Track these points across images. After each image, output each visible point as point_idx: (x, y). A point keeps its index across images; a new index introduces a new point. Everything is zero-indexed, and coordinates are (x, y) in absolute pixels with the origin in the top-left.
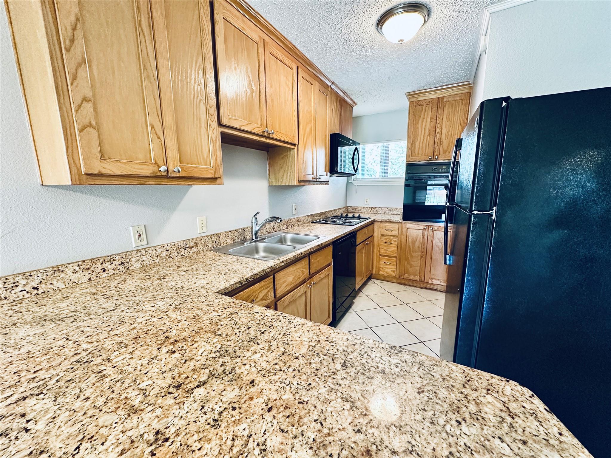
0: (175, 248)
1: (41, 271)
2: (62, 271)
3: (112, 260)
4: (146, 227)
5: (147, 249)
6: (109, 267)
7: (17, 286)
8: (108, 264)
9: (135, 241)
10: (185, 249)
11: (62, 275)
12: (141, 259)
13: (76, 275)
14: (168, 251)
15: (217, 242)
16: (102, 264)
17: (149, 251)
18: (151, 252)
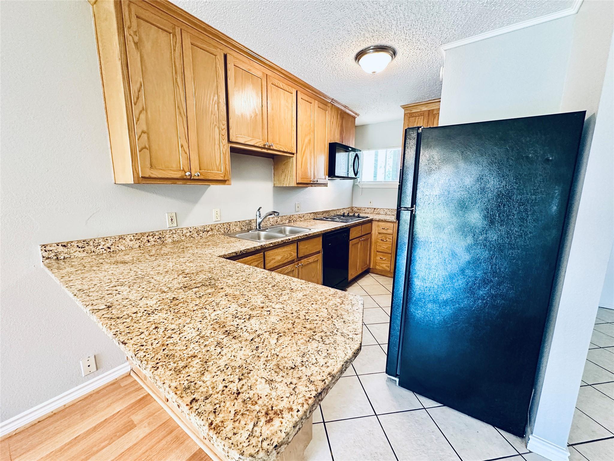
0: (196, 231)
1: (112, 237)
2: (124, 239)
3: (154, 235)
4: (177, 214)
5: (176, 230)
6: (152, 239)
7: (100, 245)
8: (151, 237)
9: (169, 223)
10: (203, 232)
11: (124, 241)
12: (172, 236)
13: (132, 242)
14: (191, 232)
15: (228, 229)
16: (147, 237)
17: (178, 231)
18: (179, 232)
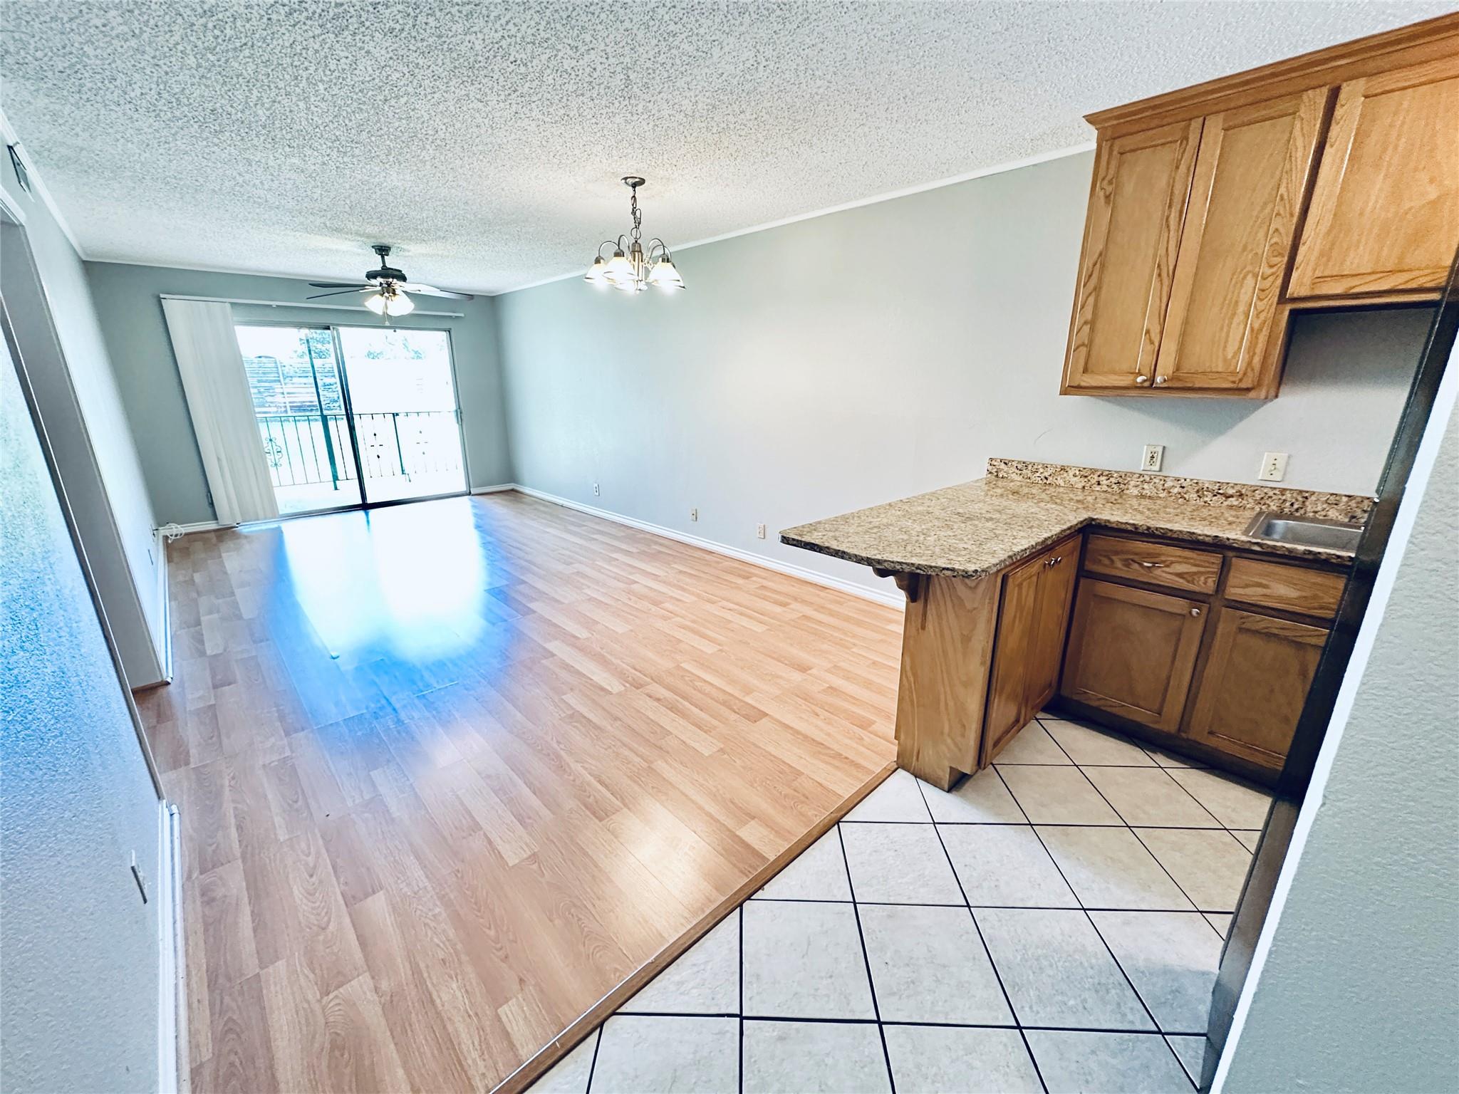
0: (1197, 488)
1: (1054, 466)
2: (1067, 471)
3: (1110, 475)
4: (1167, 449)
5: (1154, 477)
6: (1105, 482)
7: (1037, 472)
8: (1104, 478)
9: (1145, 464)
10: (1215, 495)
12: (1141, 486)
15: (1296, 506)
16: (1099, 476)
17: (1155, 480)
18: (1157, 481)
